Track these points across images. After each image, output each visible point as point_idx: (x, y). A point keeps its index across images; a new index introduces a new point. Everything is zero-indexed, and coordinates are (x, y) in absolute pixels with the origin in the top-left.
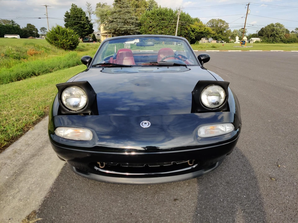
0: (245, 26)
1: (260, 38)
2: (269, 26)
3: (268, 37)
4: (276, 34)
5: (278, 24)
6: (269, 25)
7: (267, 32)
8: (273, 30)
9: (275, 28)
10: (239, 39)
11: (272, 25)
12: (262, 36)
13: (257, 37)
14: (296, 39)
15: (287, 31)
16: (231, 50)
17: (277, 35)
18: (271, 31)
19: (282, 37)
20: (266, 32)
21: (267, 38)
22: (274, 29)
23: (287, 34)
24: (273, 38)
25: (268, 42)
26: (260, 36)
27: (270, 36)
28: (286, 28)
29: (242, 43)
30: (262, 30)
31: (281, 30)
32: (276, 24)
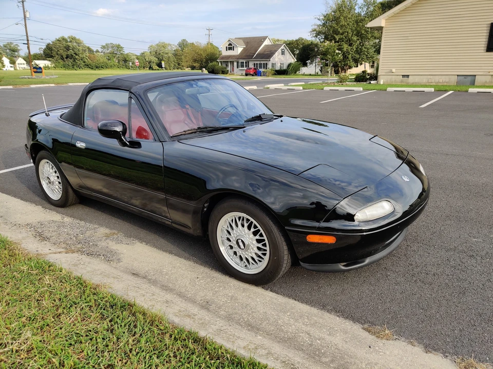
0: (28, 40)
1: (50, 60)
2: (58, 40)
3: (62, 58)
4: (74, 55)
5: (73, 39)
6: (58, 38)
7: (58, 51)
8: (67, 48)
9: (70, 44)
10: (11, 63)
11: (64, 39)
12: (52, 57)
13: (44, 60)
14: (107, 64)
15: (90, 50)
16: (35, 84)
17: (77, 57)
18: (65, 50)
19: (86, 60)
20: (56, 50)
21: (62, 62)
22: (69, 46)
23: (92, 56)
24: (71, 61)
25: (65, 67)
26: (49, 58)
27: (67, 58)
28: (87, 45)
29: (35, 70)
30: (49, 47)
31: (81, 48)
32: (69, 37)
